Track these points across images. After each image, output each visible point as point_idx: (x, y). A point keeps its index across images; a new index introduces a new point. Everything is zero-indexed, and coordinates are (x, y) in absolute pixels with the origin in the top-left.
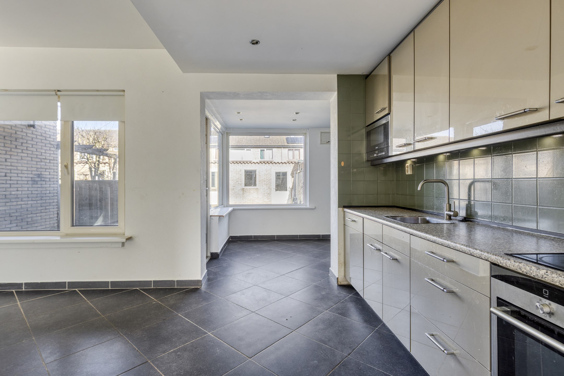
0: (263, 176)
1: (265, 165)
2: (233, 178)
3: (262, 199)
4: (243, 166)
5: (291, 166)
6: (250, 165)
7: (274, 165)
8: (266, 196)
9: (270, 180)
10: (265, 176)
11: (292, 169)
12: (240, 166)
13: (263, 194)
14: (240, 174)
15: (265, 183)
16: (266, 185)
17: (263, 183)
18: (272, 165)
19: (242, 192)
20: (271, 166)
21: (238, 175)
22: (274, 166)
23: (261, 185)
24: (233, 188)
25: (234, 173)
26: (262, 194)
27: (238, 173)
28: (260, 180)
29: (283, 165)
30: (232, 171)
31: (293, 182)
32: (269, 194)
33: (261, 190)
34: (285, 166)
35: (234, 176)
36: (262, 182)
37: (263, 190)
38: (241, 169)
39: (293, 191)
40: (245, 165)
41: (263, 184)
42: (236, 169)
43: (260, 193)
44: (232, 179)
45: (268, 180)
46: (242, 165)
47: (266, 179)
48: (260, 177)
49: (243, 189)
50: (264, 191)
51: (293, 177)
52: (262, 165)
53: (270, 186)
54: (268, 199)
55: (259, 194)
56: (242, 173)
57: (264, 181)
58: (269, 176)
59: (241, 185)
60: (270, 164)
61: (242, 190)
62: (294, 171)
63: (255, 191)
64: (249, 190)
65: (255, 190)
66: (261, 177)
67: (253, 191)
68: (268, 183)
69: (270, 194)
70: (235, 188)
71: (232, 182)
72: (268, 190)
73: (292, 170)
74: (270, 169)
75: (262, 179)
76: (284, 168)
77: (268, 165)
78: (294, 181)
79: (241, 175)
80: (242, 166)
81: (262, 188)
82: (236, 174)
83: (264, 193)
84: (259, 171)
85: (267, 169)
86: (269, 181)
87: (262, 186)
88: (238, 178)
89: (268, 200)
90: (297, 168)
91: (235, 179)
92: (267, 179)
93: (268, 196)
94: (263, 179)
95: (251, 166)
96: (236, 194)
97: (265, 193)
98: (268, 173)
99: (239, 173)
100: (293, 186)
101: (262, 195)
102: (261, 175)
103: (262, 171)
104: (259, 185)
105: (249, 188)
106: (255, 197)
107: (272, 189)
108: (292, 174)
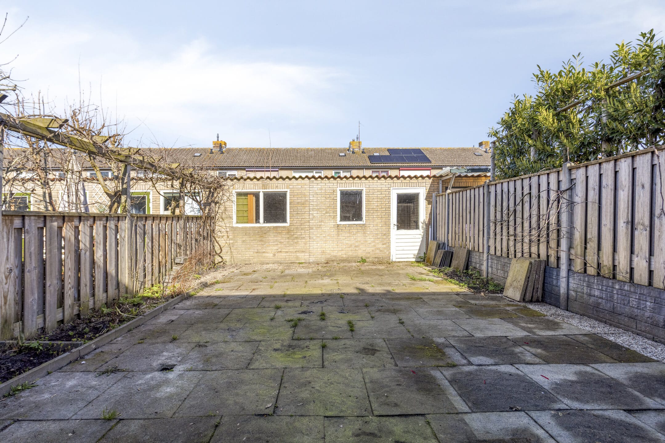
0: (374, 202)
1: (379, 181)
2: (320, 205)
3: (373, 244)
5: (426, 183)
6: (351, 182)
7: (395, 181)
8: (379, 238)
9: (387, 209)
10: (377, 201)
11: (429, 188)
12: (332, 184)
13: (375, 235)
14: (333, 198)
15: (378, 214)
16: (380, 219)
18: (392, 181)
19: (337, 231)
20: (390, 184)
21: (328, 200)
22: (395, 183)
23: (370, 219)
24: (320, 223)
25: (320, 196)
26: (373, 235)
27: (328, 196)
28: (370, 209)
29: (411, 181)
30: (316, 193)
31: (431, 213)
32: (385, 234)
33: (371, 228)
34: (415, 184)
35: (321, 202)
36: (373, 213)
37: (374, 228)
38: (334, 189)
39: (430, 229)
40: (342, 182)
41: (374, 216)
42: (324, 189)
43: (369, 233)
44: (318, 207)
45: (384, 209)
46: (336, 182)
47: (380, 207)
48: (369, 203)
49: (338, 226)
50: (376, 229)
51: (429, 203)
52: (373, 182)
53: (388, 221)
54: (383, 244)
55: (367, 235)
56: (335, 196)
57: (377, 211)
58: (386, 202)
59: (333, 218)
60: (388, 179)
61: (336, 228)
62: (431, 191)
63: (359, 230)
64: (349, 228)
65: (360, 228)
66: (371, 204)
67: (357, 231)
68: (384, 214)
69: (388, 234)
70: (323, 224)
71: (317, 214)
72: (383, 228)
73: (427, 190)
74: (387, 188)
75: (372, 207)
76: (413, 186)
77: (384, 181)
78: (431, 210)
79: (334, 199)
80: (336, 184)
81: (372, 223)
82: (325, 198)
83: (377, 232)
84: (367, 192)
85: (381, 190)
86: (386, 210)
87: (372, 221)
88: (328, 205)
89: (385, 246)
90: (438, 186)
91: (323, 207)
92: (382, 208)
93: (383, 239)
94: (374, 207)
95: (352, 184)
96: (324, 235)
97: (377, 234)
98: (384, 197)
99: (330, 197)
100: (430, 219)
101: (372, 236)
102: (370, 200)
103: (372, 193)
104: (367, 219)
105: (349, 224)
106: (360, 241)
107: (392, 226)
108: (429, 198)
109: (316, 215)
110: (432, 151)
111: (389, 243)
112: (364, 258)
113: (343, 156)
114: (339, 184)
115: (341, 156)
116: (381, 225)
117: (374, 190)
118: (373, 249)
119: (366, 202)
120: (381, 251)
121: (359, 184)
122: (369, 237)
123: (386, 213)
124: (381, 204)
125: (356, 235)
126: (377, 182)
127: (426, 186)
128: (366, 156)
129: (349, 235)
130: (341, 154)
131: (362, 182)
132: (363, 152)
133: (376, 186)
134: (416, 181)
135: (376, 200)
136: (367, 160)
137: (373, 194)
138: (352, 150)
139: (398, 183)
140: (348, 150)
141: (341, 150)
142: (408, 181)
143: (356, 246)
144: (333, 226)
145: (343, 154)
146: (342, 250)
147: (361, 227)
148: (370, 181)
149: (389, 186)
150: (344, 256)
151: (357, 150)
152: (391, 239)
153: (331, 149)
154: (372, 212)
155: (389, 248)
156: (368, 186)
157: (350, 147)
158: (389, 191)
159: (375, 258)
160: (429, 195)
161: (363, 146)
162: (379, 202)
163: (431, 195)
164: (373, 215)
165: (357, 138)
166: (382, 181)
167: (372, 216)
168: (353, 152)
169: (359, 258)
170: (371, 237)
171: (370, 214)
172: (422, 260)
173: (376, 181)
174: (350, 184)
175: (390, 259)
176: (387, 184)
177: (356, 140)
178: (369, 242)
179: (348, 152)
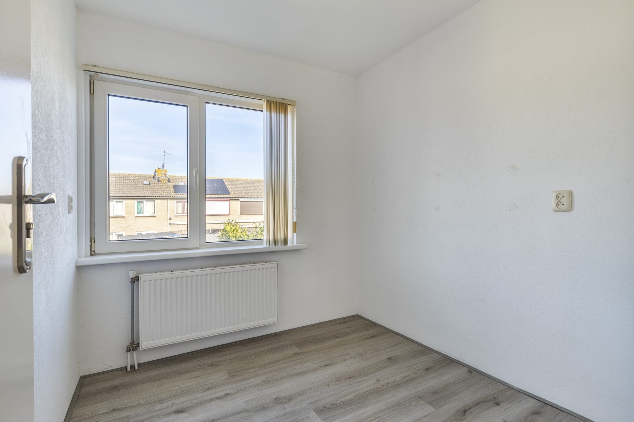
110: (233, 182)
113: (147, 185)
115: (145, 185)
128: (171, 185)
130: (145, 182)
132: (168, 181)
136: (172, 190)
138: (157, 177)
140: (153, 178)
141: (145, 177)
145: (148, 183)
151: (162, 177)
153: (135, 175)
157: (155, 175)
161: (169, 174)
165: (163, 166)
168: (158, 181)
177: (161, 168)
179: (153, 180)
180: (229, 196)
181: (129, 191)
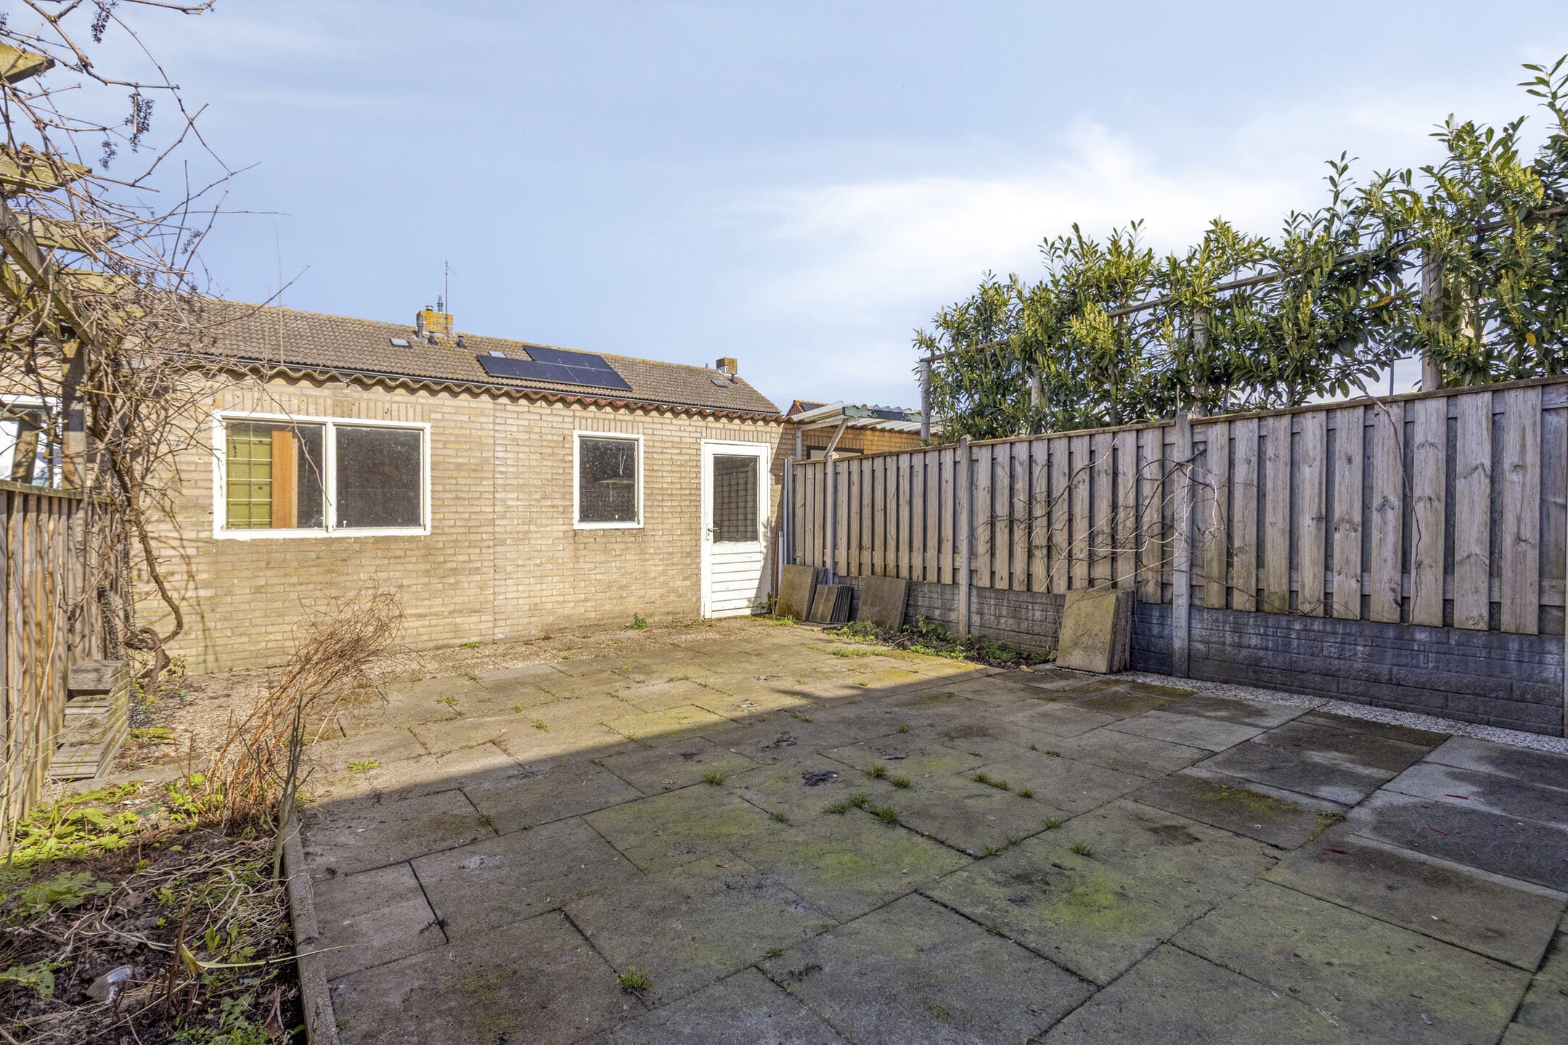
0: (665, 474)
1: (675, 421)
2: (526, 476)
3: (661, 580)
4: (574, 416)
5: (772, 435)
6: (608, 416)
7: (710, 425)
8: (676, 564)
9: (693, 492)
10: (672, 472)
11: (776, 446)
12: (560, 419)
13: (666, 556)
14: (561, 457)
15: (675, 503)
16: (677, 515)
17: (664, 504)
18: (704, 423)
19: (572, 547)
20: (699, 430)
21: (549, 463)
22: (711, 428)
23: (656, 515)
24: (526, 528)
25: (527, 449)
26: (661, 556)
27: (549, 451)
28: (656, 491)
29: (743, 427)
30: (514, 440)
31: (782, 502)
32: (689, 554)
33: (656, 538)
34: (751, 434)
35: (529, 466)
36: (663, 500)
37: (665, 538)
38: (566, 432)
39: (781, 539)
40: (584, 414)
41: (666, 509)
42: (538, 430)
43: (652, 551)
44: (521, 481)
45: (688, 492)
46: (571, 413)
47: (679, 486)
48: (652, 474)
49: (576, 533)
50: (669, 542)
51: (779, 479)
52: (661, 420)
53: (695, 520)
54: (685, 579)
55: (647, 556)
56: (568, 452)
57: (671, 495)
58: (691, 475)
59: (563, 513)
60: (696, 417)
61: (571, 540)
62: (781, 454)
63: (629, 545)
64: (604, 540)
65: (633, 539)
66: (657, 477)
67: (623, 546)
68: (688, 503)
69: (695, 554)
70: (533, 528)
71: (518, 500)
72: (685, 538)
73: (774, 451)
74: (694, 440)
75: (660, 486)
76: (746, 438)
77: (687, 423)
78: (783, 495)
79: (564, 461)
80: (571, 420)
81: (660, 527)
82: (539, 457)
83: (670, 550)
84: (650, 447)
85: (681, 443)
86: (691, 494)
87: (660, 521)
88: (549, 476)
89: (688, 583)
90: (794, 442)
91: (535, 482)
92: (681, 488)
93: (685, 565)
94: (665, 486)
95: (613, 424)
96: (538, 561)
97: (671, 553)
98: (686, 461)
99: (554, 454)
100: (780, 517)
101: (661, 560)
102: (655, 468)
103: (660, 450)
104: (648, 515)
105: (604, 530)
106: (632, 573)
107: (704, 532)
108: (776, 469)
109: (514, 503)
110: (630, 364)
111: (698, 575)
112: (640, 618)
113: (404, 347)
114: (577, 419)
115: (399, 346)
116: (679, 532)
117: (665, 442)
118: (661, 591)
119: (647, 473)
120: (680, 596)
121: (630, 424)
122: (652, 562)
123: (691, 501)
124: (681, 478)
125: (623, 558)
126: (671, 424)
127: (772, 440)
129: (603, 558)
130: (396, 341)
131: (638, 418)
132: (459, 344)
133: (669, 433)
134: (753, 428)
135: (669, 468)
136: (476, 365)
137: (662, 453)
138: (425, 333)
139: (716, 428)
140: (416, 333)
141: (394, 331)
142: (737, 428)
143: (621, 588)
144: (561, 535)
145: (403, 342)
146: (586, 600)
147: (632, 535)
148: (656, 420)
149: (698, 435)
150: (592, 615)
151: (440, 335)
152: (702, 565)
153: (361, 323)
154: (659, 498)
155: (697, 586)
156: (651, 432)
158: (697, 446)
159: (668, 613)
160: (776, 462)
161: (457, 328)
162: (675, 474)
163: (780, 462)
164: (663, 507)
165: (440, 305)
166: (681, 422)
167: (660, 509)
168: (431, 340)
169: (628, 617)
170: (657, 562)
171: (656, 503)
172: (764, 611)
173: (669, 421)
174: (607, 422)
175: (699, 614)
176: (694, 429)
177: (435, 309)
178: (653, 574)
179: (414, 337)
180: (630, 395)
181: (357, 356)
